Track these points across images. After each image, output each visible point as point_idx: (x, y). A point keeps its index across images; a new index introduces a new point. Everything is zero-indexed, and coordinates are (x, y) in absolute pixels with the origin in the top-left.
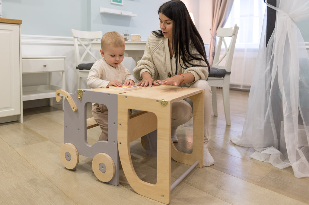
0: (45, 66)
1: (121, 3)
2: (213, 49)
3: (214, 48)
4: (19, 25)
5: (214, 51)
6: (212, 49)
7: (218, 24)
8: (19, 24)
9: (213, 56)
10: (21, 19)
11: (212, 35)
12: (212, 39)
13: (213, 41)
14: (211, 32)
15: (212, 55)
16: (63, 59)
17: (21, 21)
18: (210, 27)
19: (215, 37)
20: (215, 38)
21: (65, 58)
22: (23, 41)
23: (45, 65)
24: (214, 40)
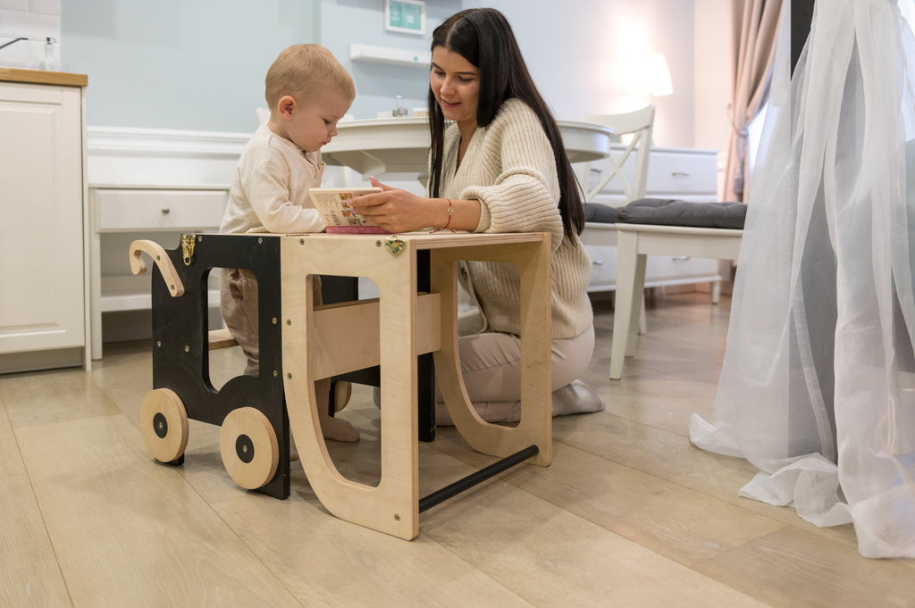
0: (166, 212)
1: (419, 28)
2: (738, 170)
3: (739, 165)
4: (79, 89)
5: (740, 176)
6: (735, 169)
7: (752, 86)
8: (80, 87)
9: (738, 191)
10: (84, 73)
11: (733, 125)
12: (735, 137)
13: (738, 142)
14: (732, 115)
15: (735, 189)
16: (223, 193)
17: (85, 77)
18: (728, 99)
19: (746, 130)
20: (743, 133)
21: (228, 190)
22: (90, 143)
23: (165, 209)
24: (741, 140)
